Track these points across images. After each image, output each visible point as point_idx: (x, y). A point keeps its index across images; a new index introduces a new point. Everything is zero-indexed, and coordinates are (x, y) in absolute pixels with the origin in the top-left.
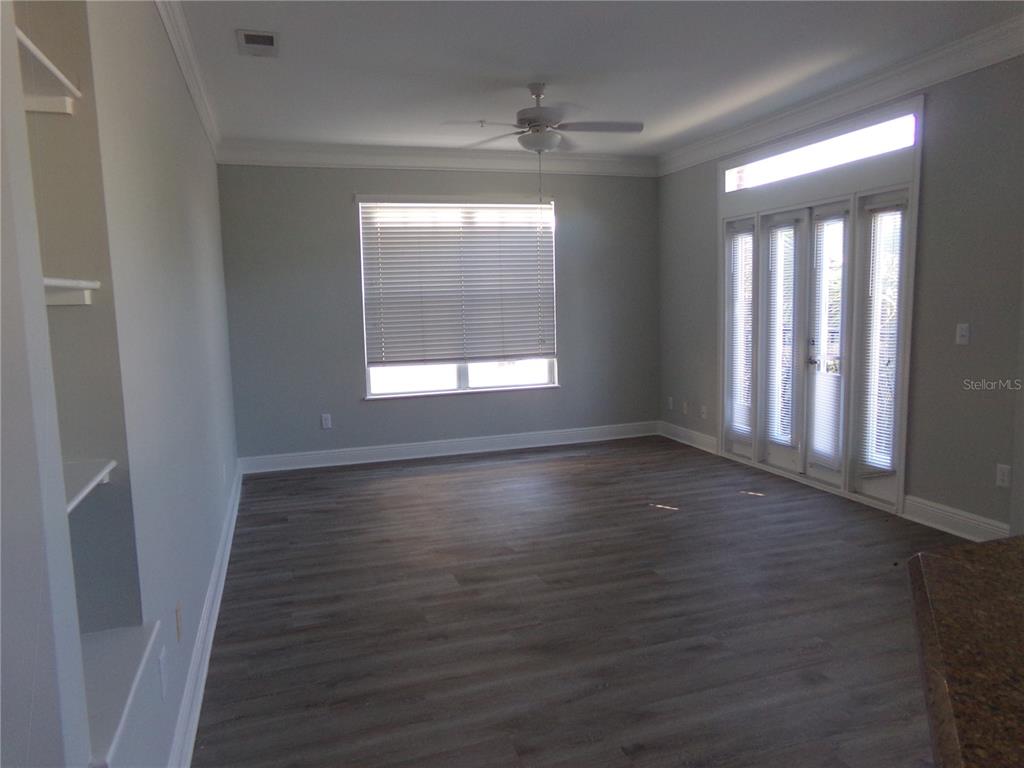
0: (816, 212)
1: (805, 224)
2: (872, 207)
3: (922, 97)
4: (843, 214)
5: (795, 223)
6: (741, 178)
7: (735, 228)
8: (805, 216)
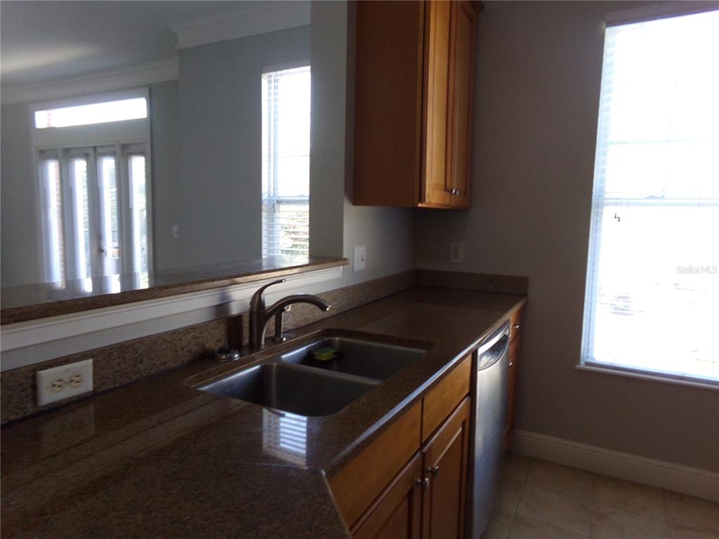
0: (99, 150)
1: (92, 158)
2: (128, 152)
3: (147, 89)
4: (113, 154)
5: (86, 156)
6: (49, 119)
7: (45, 155)
8: (91, 152)
